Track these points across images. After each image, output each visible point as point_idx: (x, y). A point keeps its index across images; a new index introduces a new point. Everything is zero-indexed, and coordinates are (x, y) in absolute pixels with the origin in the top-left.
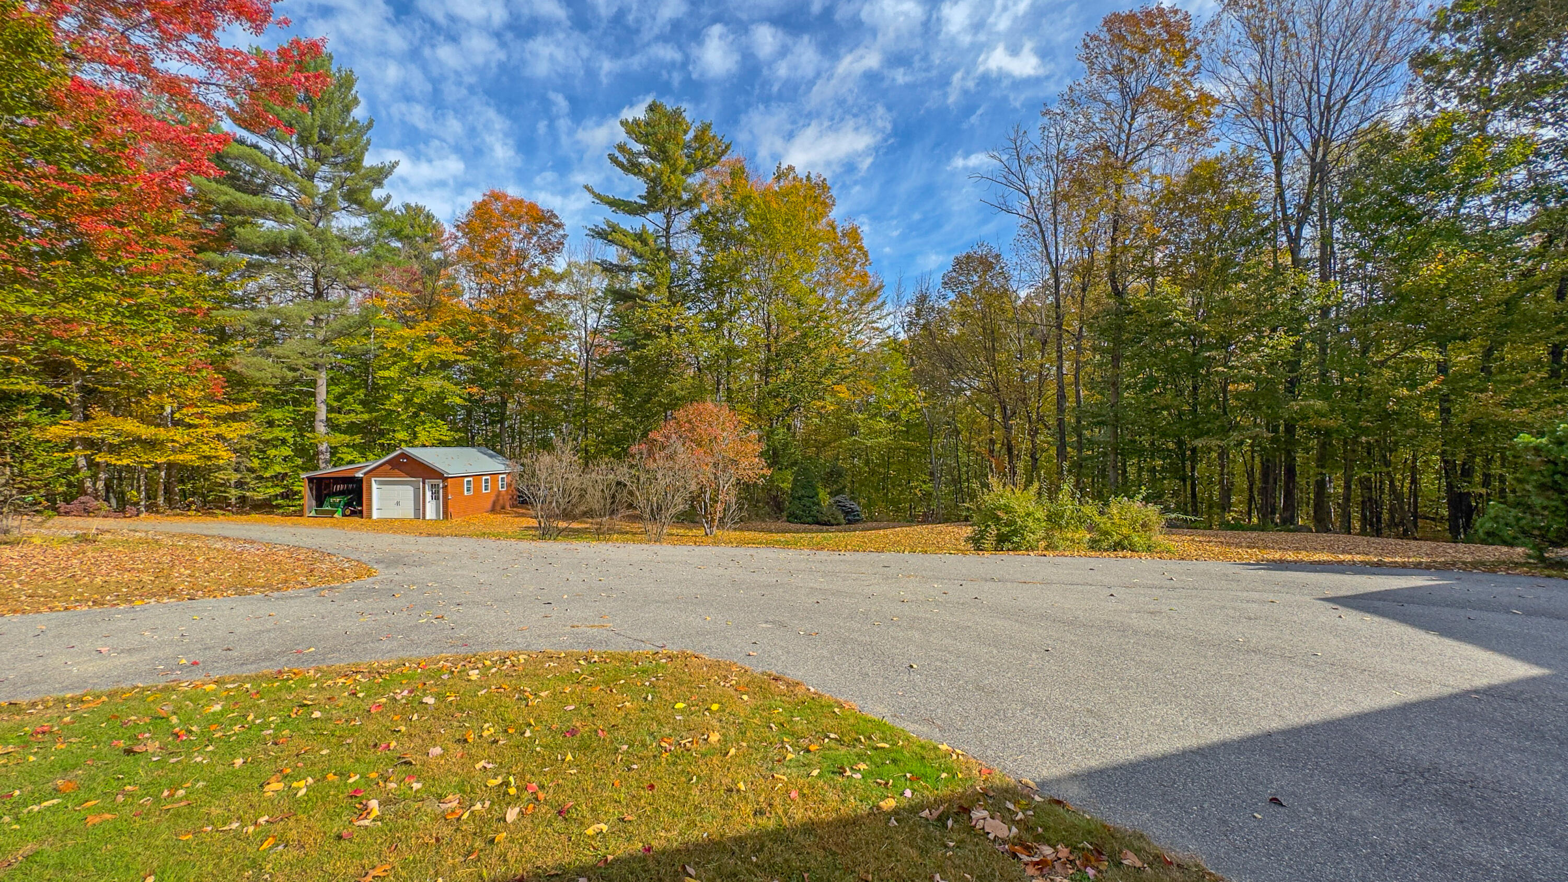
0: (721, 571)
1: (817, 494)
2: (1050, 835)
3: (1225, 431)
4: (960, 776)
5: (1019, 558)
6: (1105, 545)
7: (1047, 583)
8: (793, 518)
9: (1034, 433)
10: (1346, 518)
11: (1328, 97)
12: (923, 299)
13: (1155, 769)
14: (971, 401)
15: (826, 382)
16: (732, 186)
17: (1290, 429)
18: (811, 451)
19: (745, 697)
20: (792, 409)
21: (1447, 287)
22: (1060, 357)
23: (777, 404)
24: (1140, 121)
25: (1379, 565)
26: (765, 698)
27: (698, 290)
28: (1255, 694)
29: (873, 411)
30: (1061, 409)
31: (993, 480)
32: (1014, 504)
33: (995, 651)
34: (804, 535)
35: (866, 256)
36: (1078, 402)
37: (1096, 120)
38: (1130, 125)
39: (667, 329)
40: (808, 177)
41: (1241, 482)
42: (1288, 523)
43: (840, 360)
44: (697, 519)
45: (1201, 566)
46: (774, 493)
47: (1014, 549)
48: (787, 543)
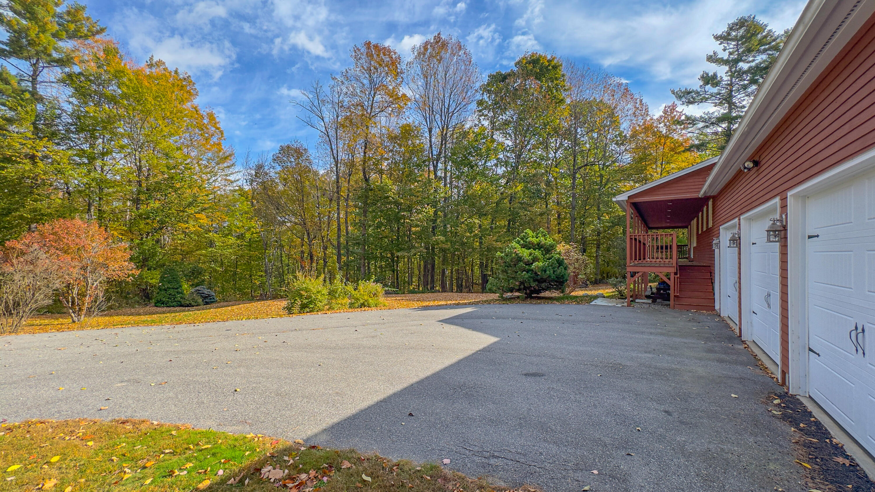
0: (82, 349)
1: (181, 286)
2: (308, 467)
3: (409, 249)
4: (258, 450)
5: (312, 316)
6: (356, 305)
7: (325, 328)
8: (160, 303)
9: (325, 248)
10: (451, 284)
11: (448, 109)
12: (260, 167)
13: (364, 414)
14: (289, 229)
15: (191, 211)
16: (106, 59)
17: (433, 248)
18: (178, 257)
19: (90, 443)
20: (161, 229)
21: (481, 195)
22: (338, 209)
23: (147, 224)
24: (378, 98)
25: (458, 304)
26: (111, 439)
27: (68, 131)
28: (410, 368)
29: (226, 232)
30: (339, 237)
31: (299, 274)
32: (310, 287)
33: (291, 371)
34: (168, 315)
35: (222, 134)
36: (347, 233)
37: (358, 91)
38: (373, 98)
39: (32, 158)
40: (176, 72)
41: (416, 272)
42: (432, 290)
43: (201, 198)
44: (65, 310)
45: (397, 311)
46: (144, 287)
47: (310, 312)
48: (153, 321)
